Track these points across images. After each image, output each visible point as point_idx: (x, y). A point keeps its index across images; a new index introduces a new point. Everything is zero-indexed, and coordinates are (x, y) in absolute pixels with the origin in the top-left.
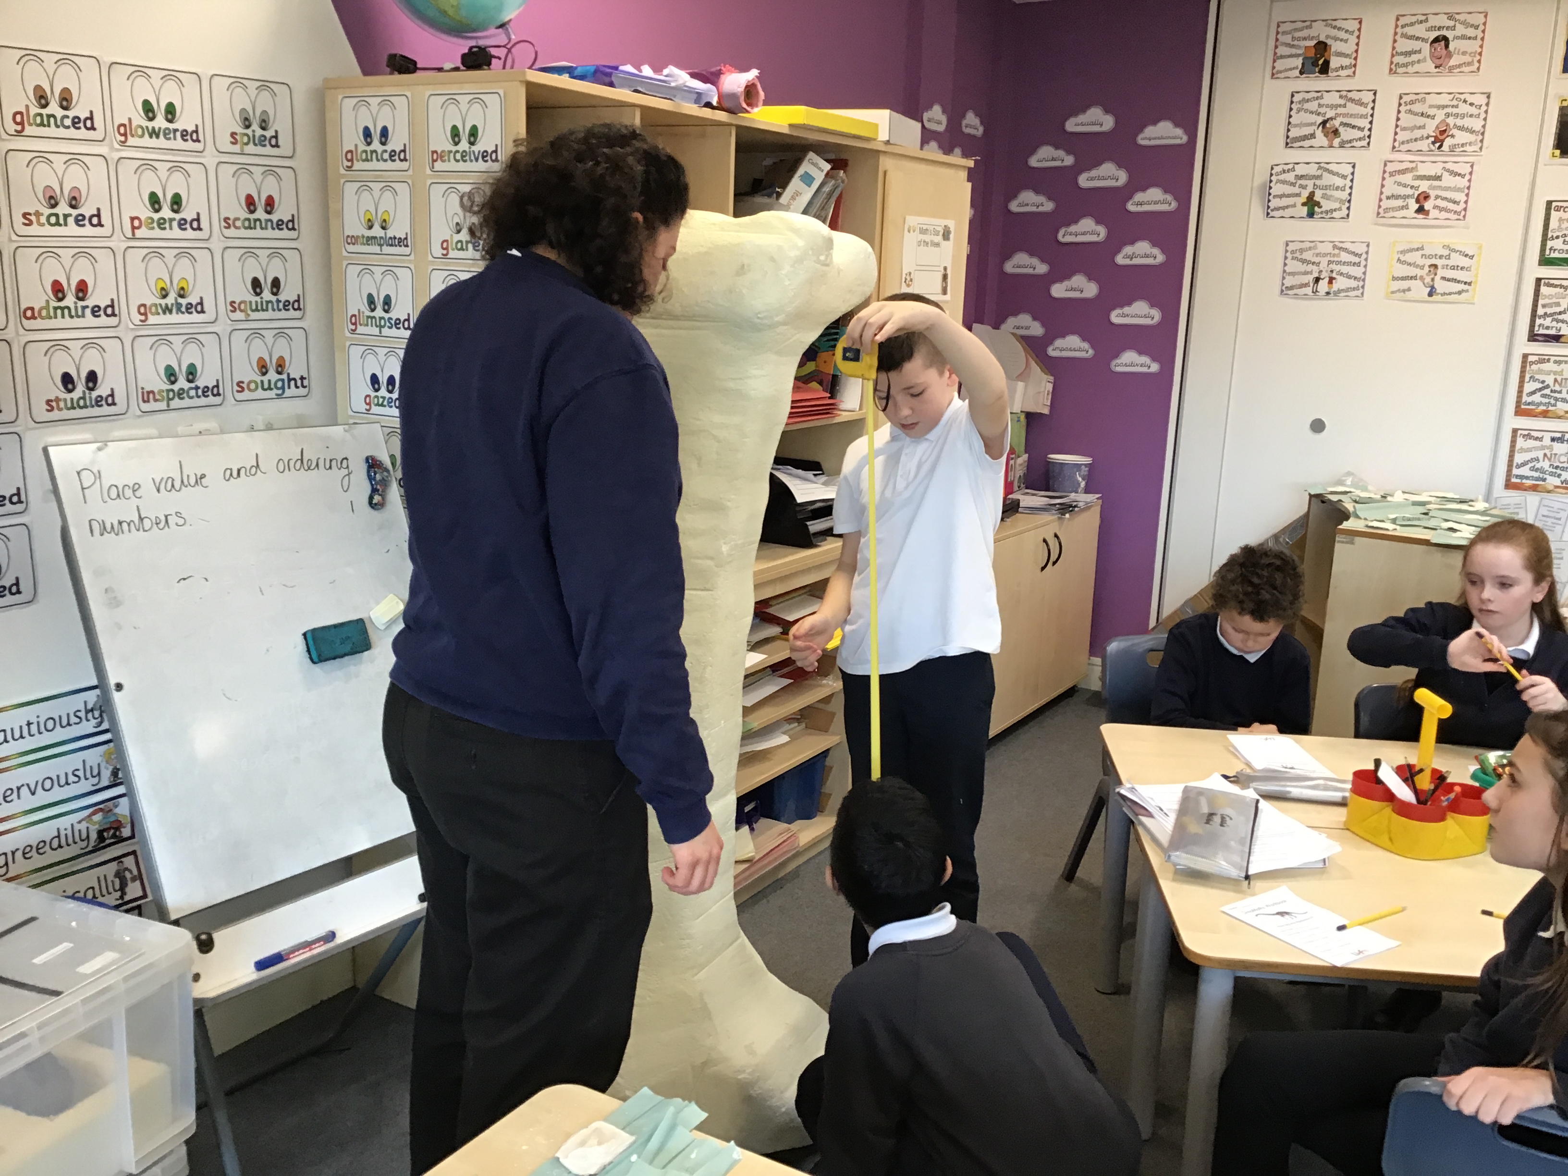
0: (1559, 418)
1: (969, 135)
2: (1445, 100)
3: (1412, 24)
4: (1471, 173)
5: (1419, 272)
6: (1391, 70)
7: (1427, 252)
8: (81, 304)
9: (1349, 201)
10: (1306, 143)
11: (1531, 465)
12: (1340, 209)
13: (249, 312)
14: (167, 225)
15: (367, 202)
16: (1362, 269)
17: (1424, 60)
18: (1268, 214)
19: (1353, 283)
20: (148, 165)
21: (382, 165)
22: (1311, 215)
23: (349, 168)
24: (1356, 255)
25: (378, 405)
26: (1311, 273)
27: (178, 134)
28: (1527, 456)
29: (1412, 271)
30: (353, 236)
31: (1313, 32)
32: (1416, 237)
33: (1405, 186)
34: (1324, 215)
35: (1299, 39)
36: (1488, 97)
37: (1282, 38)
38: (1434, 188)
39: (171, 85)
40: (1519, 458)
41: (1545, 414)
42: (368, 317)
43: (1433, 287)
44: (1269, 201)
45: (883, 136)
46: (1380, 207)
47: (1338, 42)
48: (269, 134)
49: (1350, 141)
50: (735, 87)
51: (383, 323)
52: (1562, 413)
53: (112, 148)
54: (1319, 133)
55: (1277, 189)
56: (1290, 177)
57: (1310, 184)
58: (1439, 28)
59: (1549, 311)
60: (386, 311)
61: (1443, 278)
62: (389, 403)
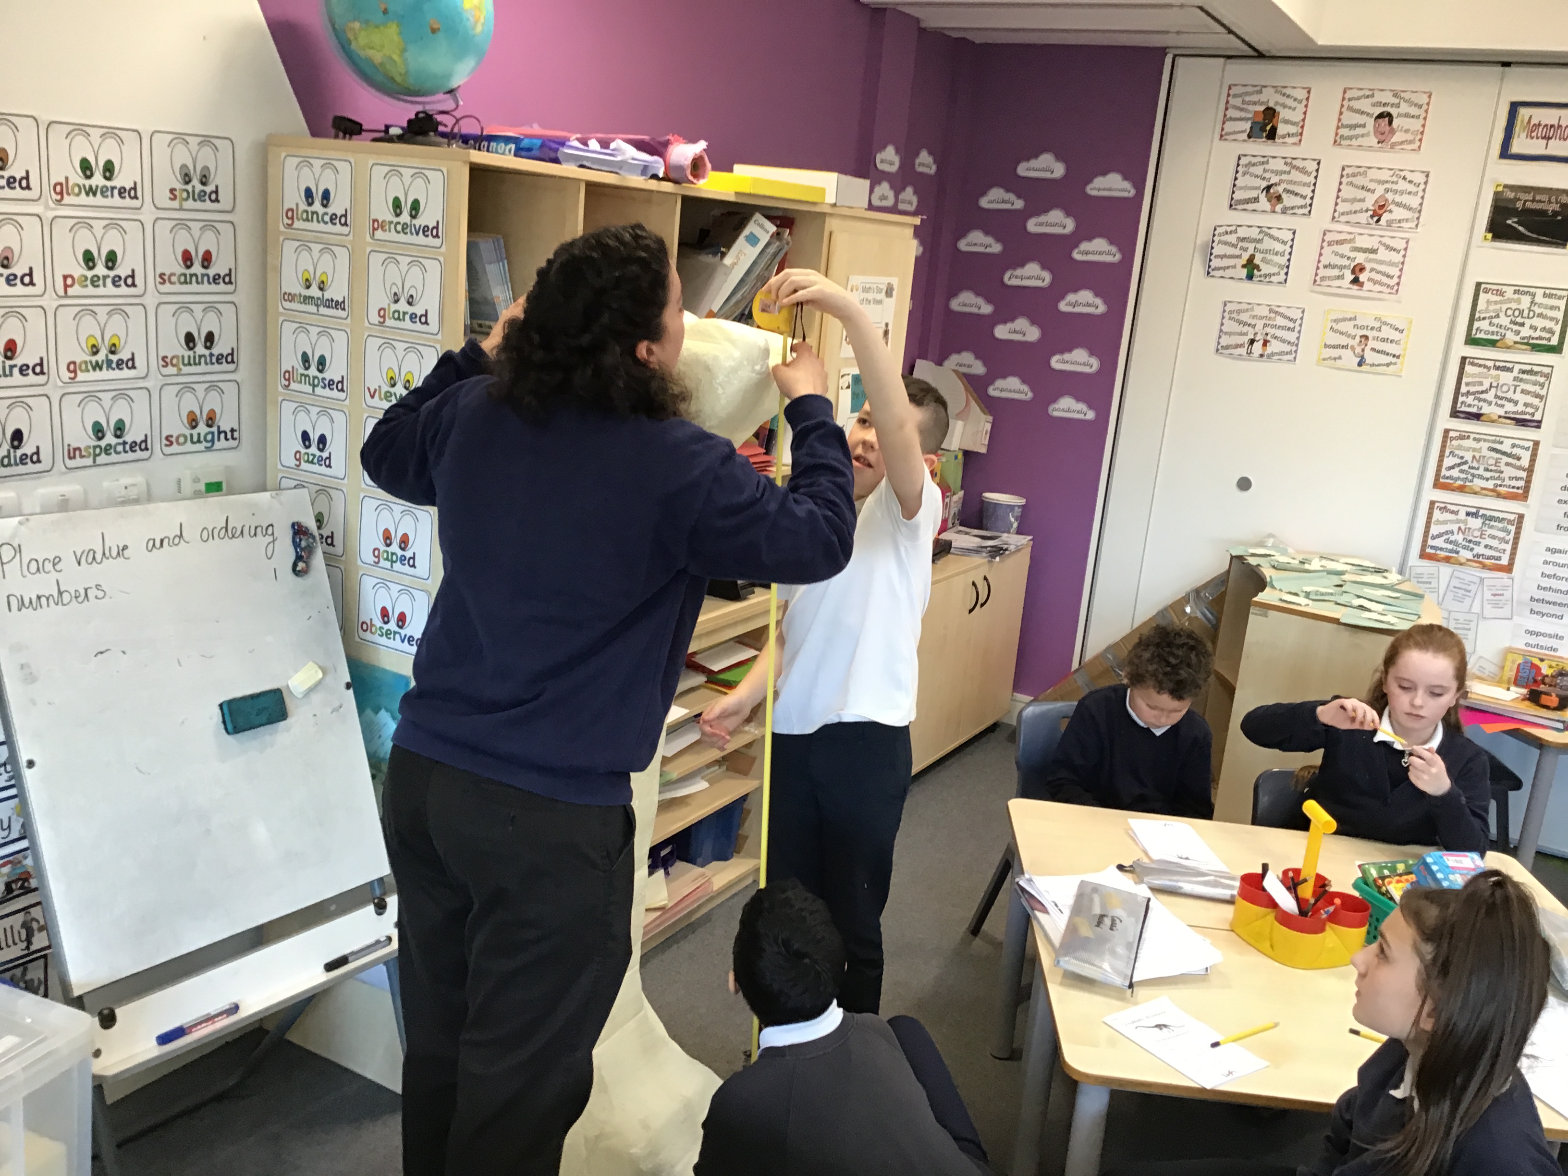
0: (1475, 493)
1: (921, 174)
2: (1385, 175)
3: (1358, 98)
4: (1406, 249)
5: (1351, 342)
6: (1335, 141)
7: (1359, 322)
8: (8, 363)
9: (1288, 267)
10: (1250, 206)
11: (1445, 537)
12: (1278, 274)
13: (181, 366)
14: (101, 282)
15: (305, 262)
16: (1296, 334)
17: (1368, 134)
18: (1209, 273)
19: (1286, 348)
20: (84, 223)
21: (321, 227)
22: (1250, 277)
23: (290, 226)
24: (1291, 320)
25: (308, 461)
26: (1246, 334)
27: (116, 192)
28: (1443, 528)
29: (1344, 341)
30: (290, 294)
31: (1263, 97)
32: (1349, 307)
33: (1342, 256)
34: (1262, 279)
35: (1249, 103)
36: (1427, 176)
37: (1232, 101)
38: (1370, 261)
39: (111, 142)
40: (1434, 530)
41: (1461, 489)
42: (302, 375)
43: (1362, 357)
44: (1210, 260)
45: (830, 199)
46: (1316, 275)
47: (1287, 109)
48: (209, 189)
49: (1293, 208)
50: (683, 160)
51: (316, 381)
52: (1478, 489)
53: (47, 207)
54: (1263, 197)
55: (1218, 250)
56: (1232, 238)
57: (1251, 247)
58: (1385, 105)
59: (1472, 389)
60: (321, 371)
61: (1373, 349)
62: (318, 461)
